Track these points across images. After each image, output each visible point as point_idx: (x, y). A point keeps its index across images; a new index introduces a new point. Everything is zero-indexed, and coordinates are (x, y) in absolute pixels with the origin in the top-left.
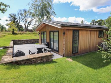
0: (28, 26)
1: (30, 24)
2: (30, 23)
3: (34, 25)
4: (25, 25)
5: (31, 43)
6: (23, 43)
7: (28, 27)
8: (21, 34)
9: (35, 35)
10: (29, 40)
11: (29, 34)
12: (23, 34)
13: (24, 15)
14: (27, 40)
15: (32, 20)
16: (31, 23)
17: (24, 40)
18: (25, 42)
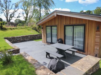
0: (11, 18)
1: (12, 17)
2: (12, 15)
3: (18, 17)
4: (6, 17)
5: (28, 41)
6: (18, 41)
7: (10, 20)
8: (11, 29)
9: (29, 30)
10: (26, 36)
11: (21, 28)
12: (14, 29)
13: (4, 6)
14: (23, 36)
15: (15, 12)
16: (14, 14)
17: (20, 37)
18: (21, 39)
